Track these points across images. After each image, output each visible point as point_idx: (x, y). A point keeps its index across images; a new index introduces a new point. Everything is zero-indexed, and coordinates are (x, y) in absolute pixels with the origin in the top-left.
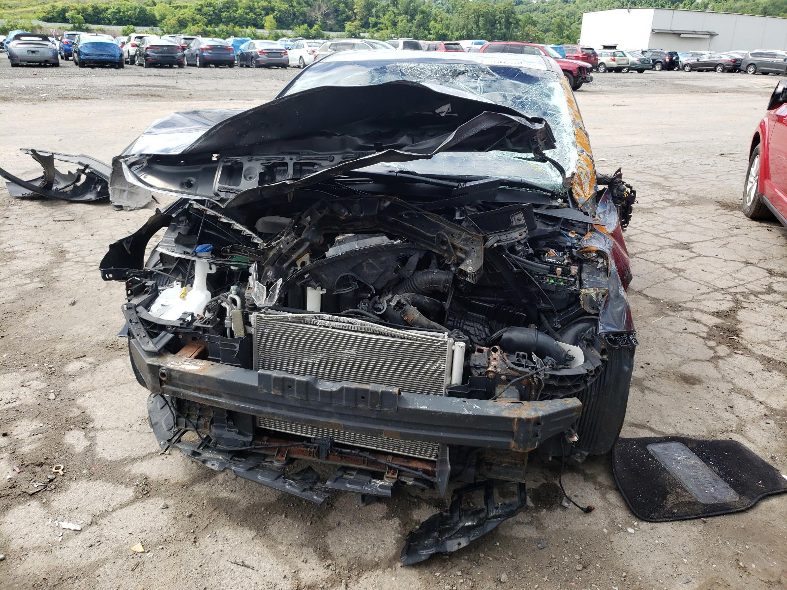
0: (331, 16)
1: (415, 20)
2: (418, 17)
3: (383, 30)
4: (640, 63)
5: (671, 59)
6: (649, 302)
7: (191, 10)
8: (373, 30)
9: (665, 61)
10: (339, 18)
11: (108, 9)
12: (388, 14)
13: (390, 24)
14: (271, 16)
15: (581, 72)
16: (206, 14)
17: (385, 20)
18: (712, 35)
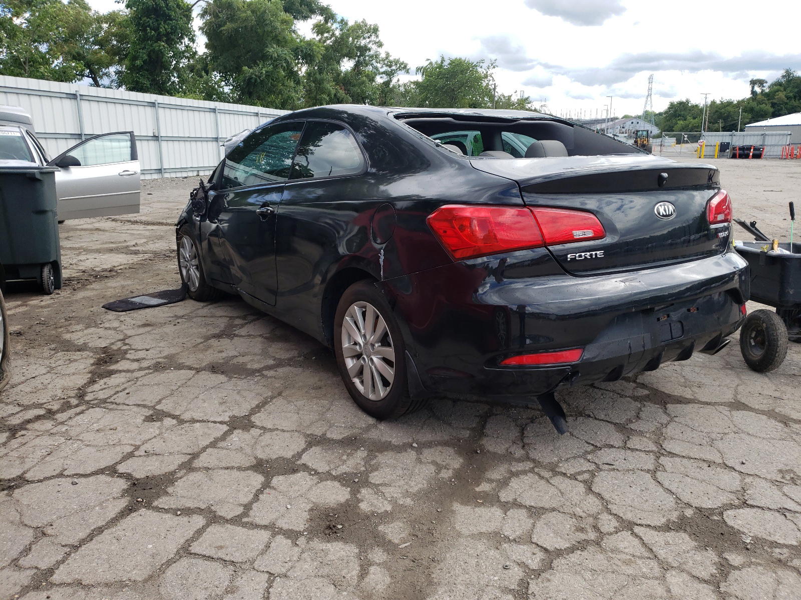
6: (186, 364)
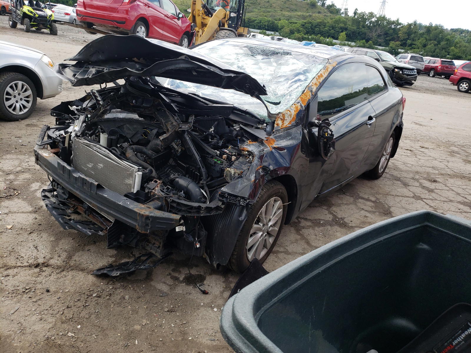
0: (382, 37)
1: (440, 45)
2: (443, 43)
3: (415, 49)
7: (299, 25)
8: (409, 48)
10: (387, 39)
11: (256, 20)
12: (422, 39)
13: (421, 46)
14: (344, 33)
16: (306, 28)
17: (418, 43)
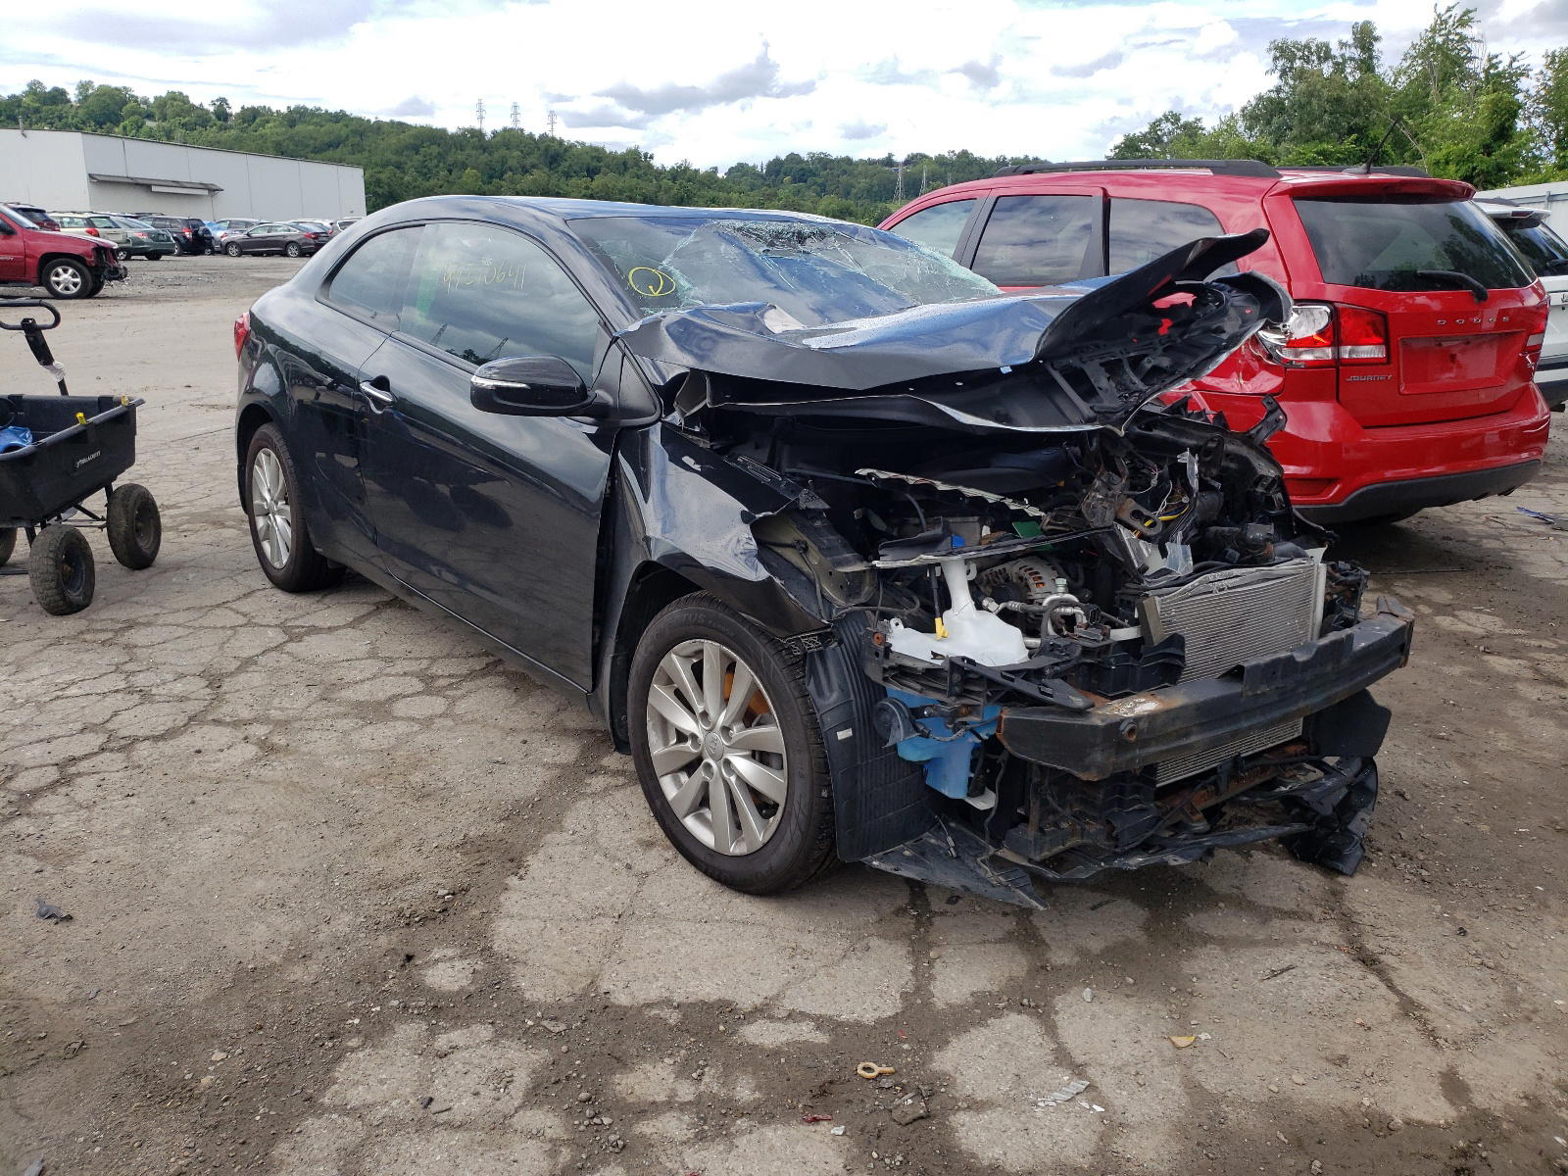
4: (151, 241)
5: (195, 234)
9: (185, 237)
15: (102, 259)
18: (213, 190)
